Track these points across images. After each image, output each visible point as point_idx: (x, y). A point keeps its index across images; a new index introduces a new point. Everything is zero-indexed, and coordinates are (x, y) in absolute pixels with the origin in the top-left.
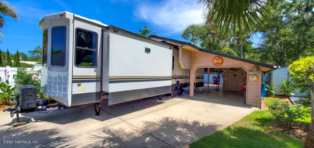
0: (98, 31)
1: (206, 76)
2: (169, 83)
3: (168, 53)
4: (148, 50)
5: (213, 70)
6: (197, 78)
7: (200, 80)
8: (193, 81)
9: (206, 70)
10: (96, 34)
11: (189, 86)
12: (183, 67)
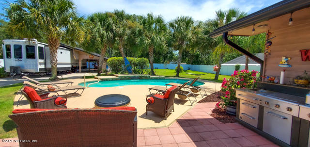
0: (43, 46)
1: (88, 63)
2: (70, 66)
3: (69, 53)
4: (61, 53)
5: (91, 60)
6: (83, 64)
7: (85, 65)
8: (80, 65)
9: (87, 60)
10: (43, 48)
11: (79, 68)
12: (75, 59)
